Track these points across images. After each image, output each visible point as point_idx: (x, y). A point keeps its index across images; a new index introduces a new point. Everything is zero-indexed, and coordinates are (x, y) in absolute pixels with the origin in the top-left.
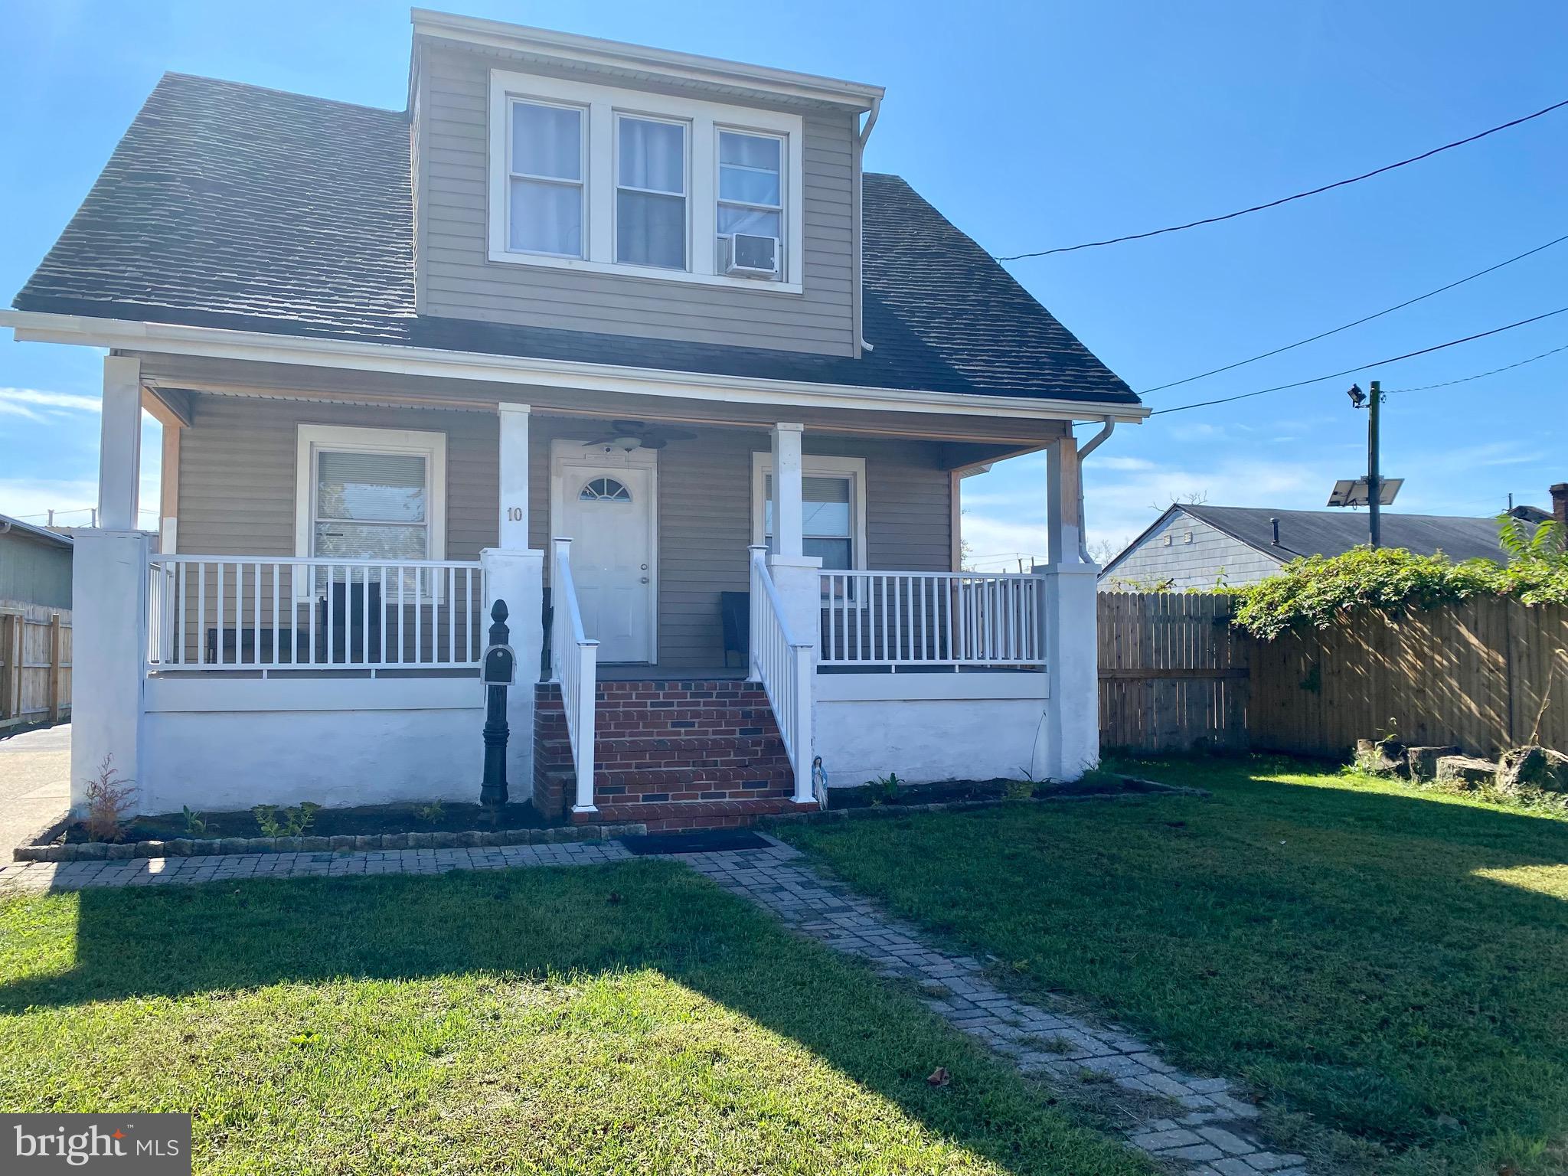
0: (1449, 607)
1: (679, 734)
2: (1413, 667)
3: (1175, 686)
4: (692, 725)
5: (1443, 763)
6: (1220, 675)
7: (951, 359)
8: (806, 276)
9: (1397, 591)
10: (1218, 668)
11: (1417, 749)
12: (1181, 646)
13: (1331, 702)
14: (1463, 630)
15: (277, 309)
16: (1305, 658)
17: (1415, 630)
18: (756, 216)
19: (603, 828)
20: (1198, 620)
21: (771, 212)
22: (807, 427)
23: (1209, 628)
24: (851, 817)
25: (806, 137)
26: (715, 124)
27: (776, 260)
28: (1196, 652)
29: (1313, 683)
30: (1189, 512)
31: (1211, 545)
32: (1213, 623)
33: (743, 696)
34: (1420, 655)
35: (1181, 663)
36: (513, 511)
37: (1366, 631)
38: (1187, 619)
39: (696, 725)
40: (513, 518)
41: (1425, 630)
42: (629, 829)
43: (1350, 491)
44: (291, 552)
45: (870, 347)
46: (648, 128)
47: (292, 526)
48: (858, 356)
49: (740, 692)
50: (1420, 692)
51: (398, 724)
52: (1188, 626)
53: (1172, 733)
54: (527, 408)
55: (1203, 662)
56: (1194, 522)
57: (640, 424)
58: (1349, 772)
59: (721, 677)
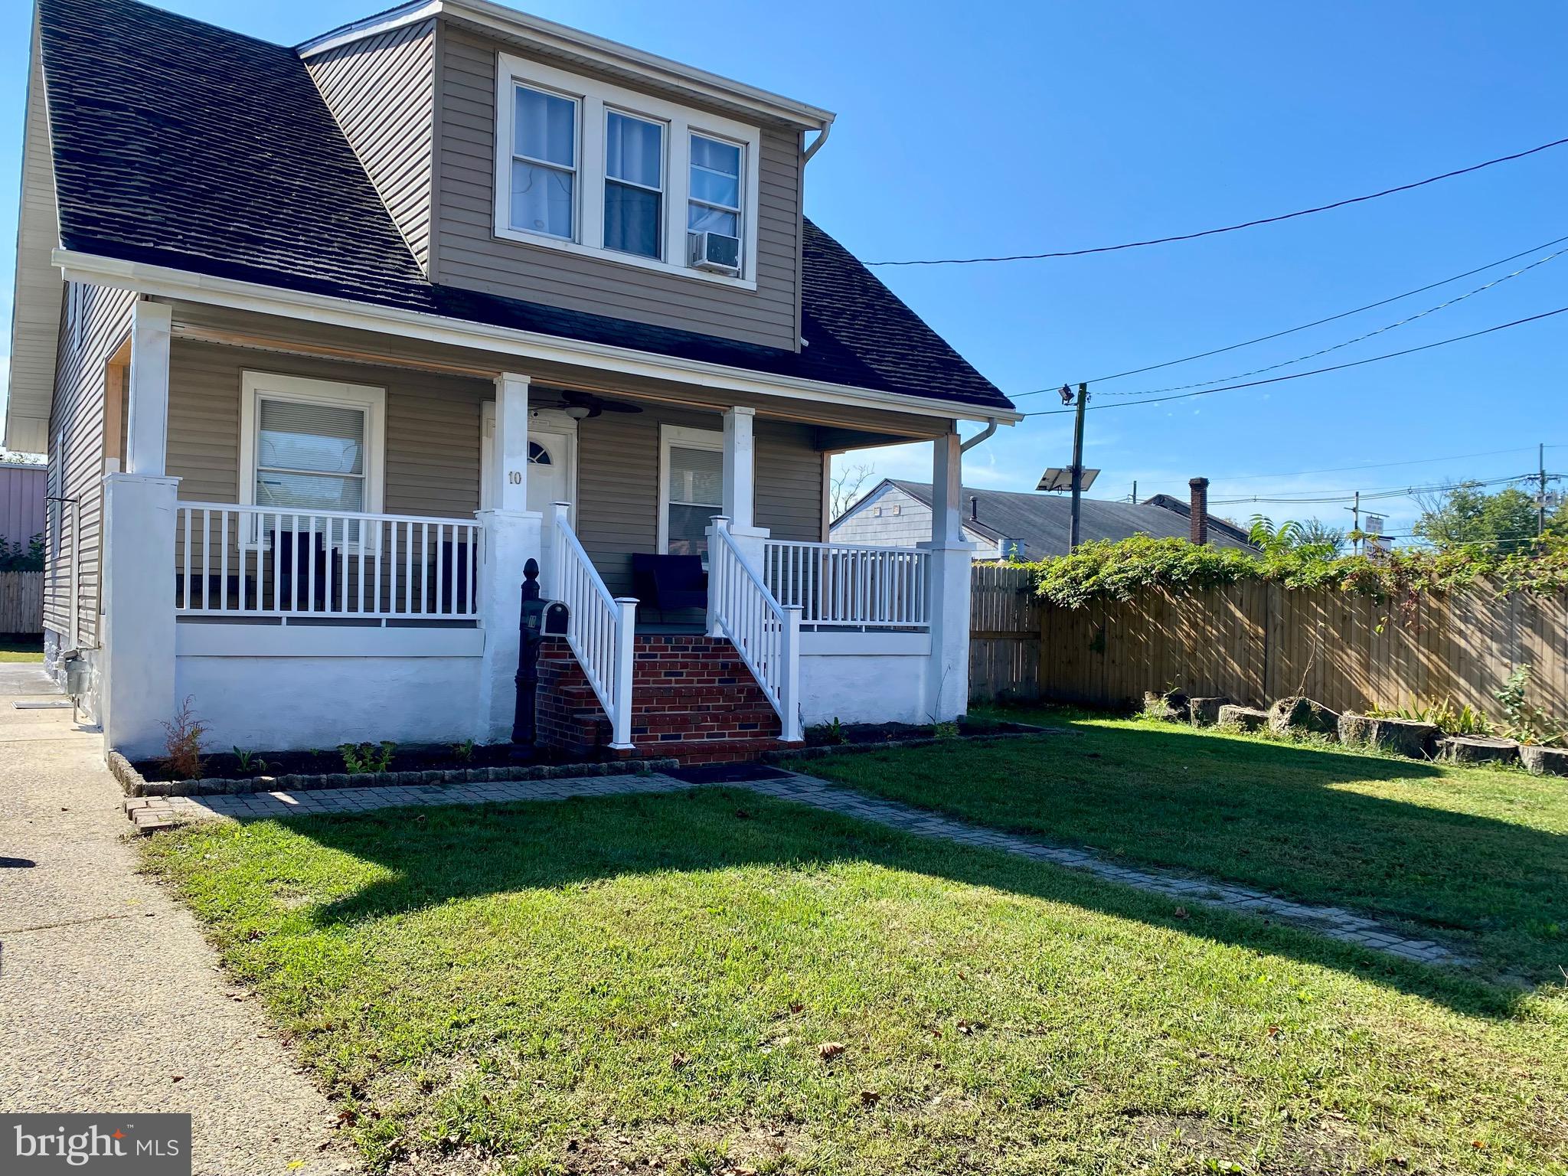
0: (1219, 586)
1: (670, 682)
2: (1188, 636)
3: (986, 645)
4: (681, 674)
5: (1224, 710)
6: (1019, 637)
7: (867, 359)
8: (759, 275)
9: (1185, 572)
10: (1018, 632)
11: (1199, 699)
12: (992, 612)
13: (1113, 662)
14: (1232, 607)
15: (303, 267)
16: (1092, 624)
17: (1190, 604)
18: (716, 215)
19: (645, 762)
20: (1005, 590)
21: (727, 212)
22: (758, 411)
23: (1013, 596)
24: (834, 752)
25: (762, 148)
26: (689, 127)
27: (739, 259)
28: (1003, 617)
29: (1099, 646)
30: (898, 487)
31: (917, 518)
32: (1017, 593)
33: (714, 649)
34: (1194, 625)
35: (991, 627)
36: (513, 475)
37: (1148, 606)
38: (997, 589)
39: (685, 674)
40: (513, 481)
41: (1199, 605)
42: (666, 764)
43: (1057, 478)
44: (234, 499)
45: (806, 343)
46: (626, 122)
47: (236, 472)
48: (798, 351)
49: (711, 646)
50: (1192, 655)
51: (407, 672)
52: (998, 595)
53: (983, 685)
54: (528, 379)
55: (1007, 626)
56: (902, 496)
57: (588, 395)
58: (1140, 718)
59: (687, 632)
